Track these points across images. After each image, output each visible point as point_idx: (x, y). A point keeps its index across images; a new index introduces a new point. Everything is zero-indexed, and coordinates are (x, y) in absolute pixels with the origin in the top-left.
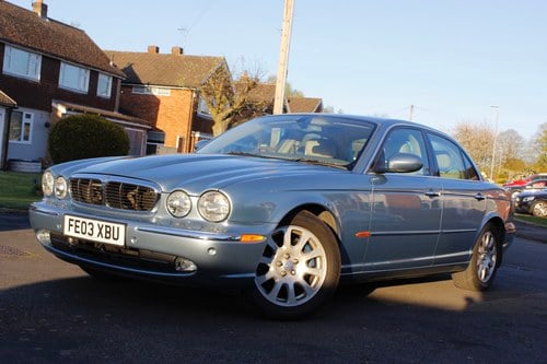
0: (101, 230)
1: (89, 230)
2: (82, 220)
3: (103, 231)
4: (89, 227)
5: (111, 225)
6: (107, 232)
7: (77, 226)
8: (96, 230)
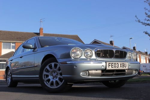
0: (121, 65)
1: (117, 66)
2: (114, 63)
3: (122, 65)
4: (117, 65)
5: (124, 63)
6: (123, 65)
7: (112, 65)
8: (120, 65)
